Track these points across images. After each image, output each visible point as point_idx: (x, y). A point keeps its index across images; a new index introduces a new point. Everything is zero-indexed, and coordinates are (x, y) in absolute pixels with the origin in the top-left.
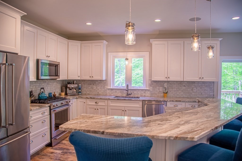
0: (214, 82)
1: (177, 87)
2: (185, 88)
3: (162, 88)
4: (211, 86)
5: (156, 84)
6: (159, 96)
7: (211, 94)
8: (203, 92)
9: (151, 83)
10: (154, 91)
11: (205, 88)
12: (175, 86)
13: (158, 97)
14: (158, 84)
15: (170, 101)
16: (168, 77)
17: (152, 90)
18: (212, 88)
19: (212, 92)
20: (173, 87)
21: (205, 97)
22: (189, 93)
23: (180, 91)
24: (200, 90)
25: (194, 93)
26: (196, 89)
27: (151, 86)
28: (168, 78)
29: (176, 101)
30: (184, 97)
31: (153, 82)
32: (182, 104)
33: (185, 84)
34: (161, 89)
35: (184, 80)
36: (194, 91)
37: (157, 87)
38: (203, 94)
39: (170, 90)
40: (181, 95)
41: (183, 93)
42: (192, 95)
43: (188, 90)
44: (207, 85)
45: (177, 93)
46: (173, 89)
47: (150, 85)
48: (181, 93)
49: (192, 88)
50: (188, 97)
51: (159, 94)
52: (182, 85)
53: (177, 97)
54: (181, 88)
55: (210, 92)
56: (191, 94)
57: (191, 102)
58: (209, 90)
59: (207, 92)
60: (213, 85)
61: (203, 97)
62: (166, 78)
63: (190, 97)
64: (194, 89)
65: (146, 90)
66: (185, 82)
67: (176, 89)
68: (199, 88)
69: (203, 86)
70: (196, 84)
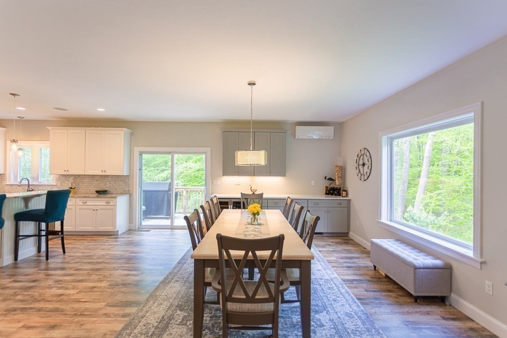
2: (97, 182)
4: (126, 181)
7: (126, 189)
9: (59, 177)
11: (120, 183)
12: (87, 180)
14: (67, 178)
17: (60, 186)
18: (128, 183)
19: (128, 186)
20: (84, 182)
21: (120, 193)
28: (67, 171)
31: (61, 176)
35: (86, 174)
37: (66, 182)
38: (117, 189)
39: (80, 184)
41: (95, 189)
43: (101, 185)
44: (122, 179)
47: (58, 180)
54: (92, 182)
55: (125, 187)
57: (81, 197)
58: (124, 185)
59: (121, 187)
60: (128, 179)
61: (118, 193)
62: (65, 171)
65: (53, 185)
66: (98, 177)
67: (87, 184)
68: (113, 183)
69: (118, 181)
70: (110, 179)
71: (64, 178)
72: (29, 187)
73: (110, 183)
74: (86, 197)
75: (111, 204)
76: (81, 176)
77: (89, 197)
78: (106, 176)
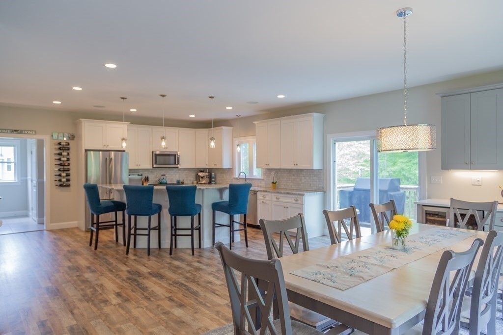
2: (293, 177)
4: (320, 176)
7: (320, 186)
10: (268, 181)
11: (314, 178)
17: (266, 180)
18: (321, 178)
19: (321, 183)
21: (314, 190)
22: (298, 183)
23: (289, 182)
24: (309, 180)
25: (303, 185)
27: (265, 175)
30: (294, 189)
31: (267, 170)
33: (294, 173)
38: (312, 185)
39: (281, 179)
40: (291, 186)
41: (292, 184)
42: (301, 187)
43: (297, 180)
44: (316, 173)
45: (287, 184)
46: (284, 179)
47: (265, 173)
50: (297, 189)
54: (290, 177)
55: (319, 183)
56: (300, 185)
58: (318, 181)
59: (315, 183)
60: (322, 173)
61: (312, 190)
62: (266, 164)
63: (299, 189)
64: (302, 179)
66: (294, 171)
67: (286, 179)
68: (308, 178)
69: (312, 176)
70: (304, 173)
72: (246, 180)
73: (305, 179)
74: (281, 193)
75: (299, 202)
78: (302, 170)
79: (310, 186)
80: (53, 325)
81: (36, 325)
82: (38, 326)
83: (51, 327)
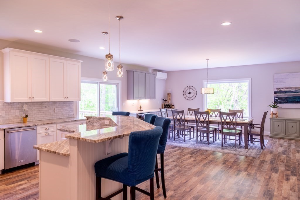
0: (73, 101)
1: (37, 109)
3: (18, 111)
4: (71, 106)
5: (11, 107)
6: (15, 122)
8: (64, 112)
9: (3, 106)
10: (8, 116)
11: (66, 108)
12: (35, 108)
13: (13, 123)
14: (14, 106)
15: (41, 125)
16: (32, 97)
17: (4, 115)
18: (72, 108)
19: (72, 111)
20: (33, 110)
21: (66, 117)
22: (51, 114)
23: (41, 113)
24: (61, 110)
25: (55, 115)
26: (57, 110)
27: (3, 110)
28: (32, 99)
29: (48, 124)
30: (46, 119)
31: (6, 104)
32: (53, 126)
33: (46, 105)
34: (18, 113)
35: (50, 101)
36: (55, 112)
37: (12, 111)
38: (64, 114)
39: (29, 113)
40: (42, 118)
41: (44, 115)
42: (54, 117)
43: (50, 111)
45: (38, 116)
46: (33, 112)
47: (2, 108)
48: (42, 116)
49: (54, 109)
50: (50, 119)
51: (15, 120)
52: (43, 106)
53: (38, 120)
54: (42, 109)
55: (70, 111)
56: (53, 115)
57: (62, 123)
59: (67, 112)
60: (72, 104)
61: (64, 117)
62: (30, 98)
63: (52, 119)
64: (55, 110)
66: (46, 103)
67: (36, 112)
69: (64, 106)
70: (57, 105)
71: (10, 107)
74: (66, 122)
76: (29, 104)
77: (69, 122)
78: (55, 103)
79: (63, 115)
80: (283, 177)
81: (291, 180)
82: (290, 179)
83: (284, 177)
